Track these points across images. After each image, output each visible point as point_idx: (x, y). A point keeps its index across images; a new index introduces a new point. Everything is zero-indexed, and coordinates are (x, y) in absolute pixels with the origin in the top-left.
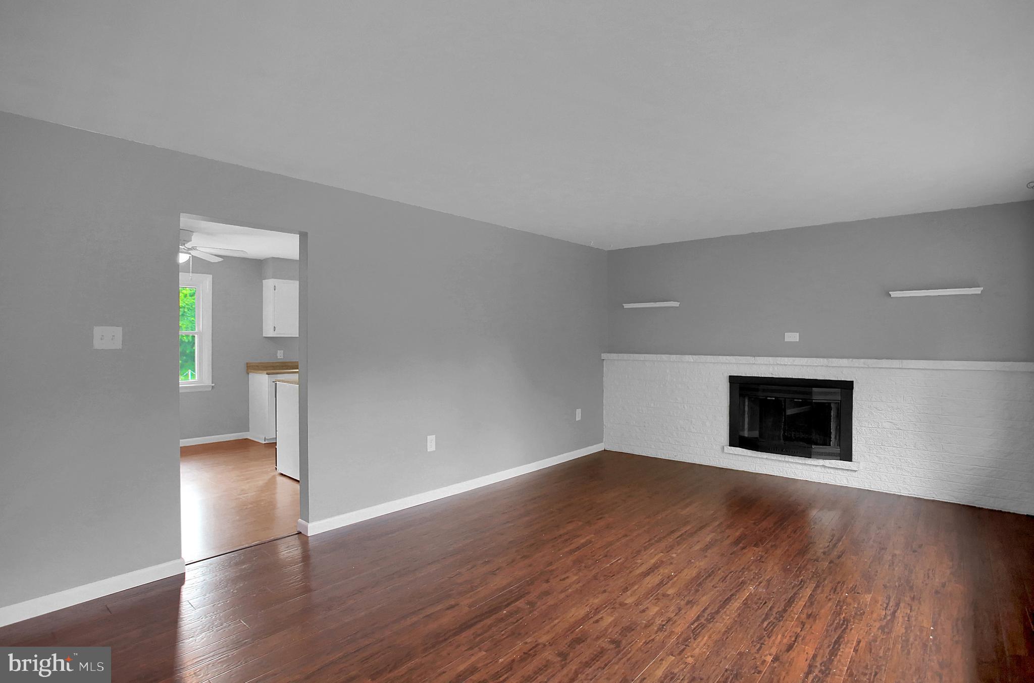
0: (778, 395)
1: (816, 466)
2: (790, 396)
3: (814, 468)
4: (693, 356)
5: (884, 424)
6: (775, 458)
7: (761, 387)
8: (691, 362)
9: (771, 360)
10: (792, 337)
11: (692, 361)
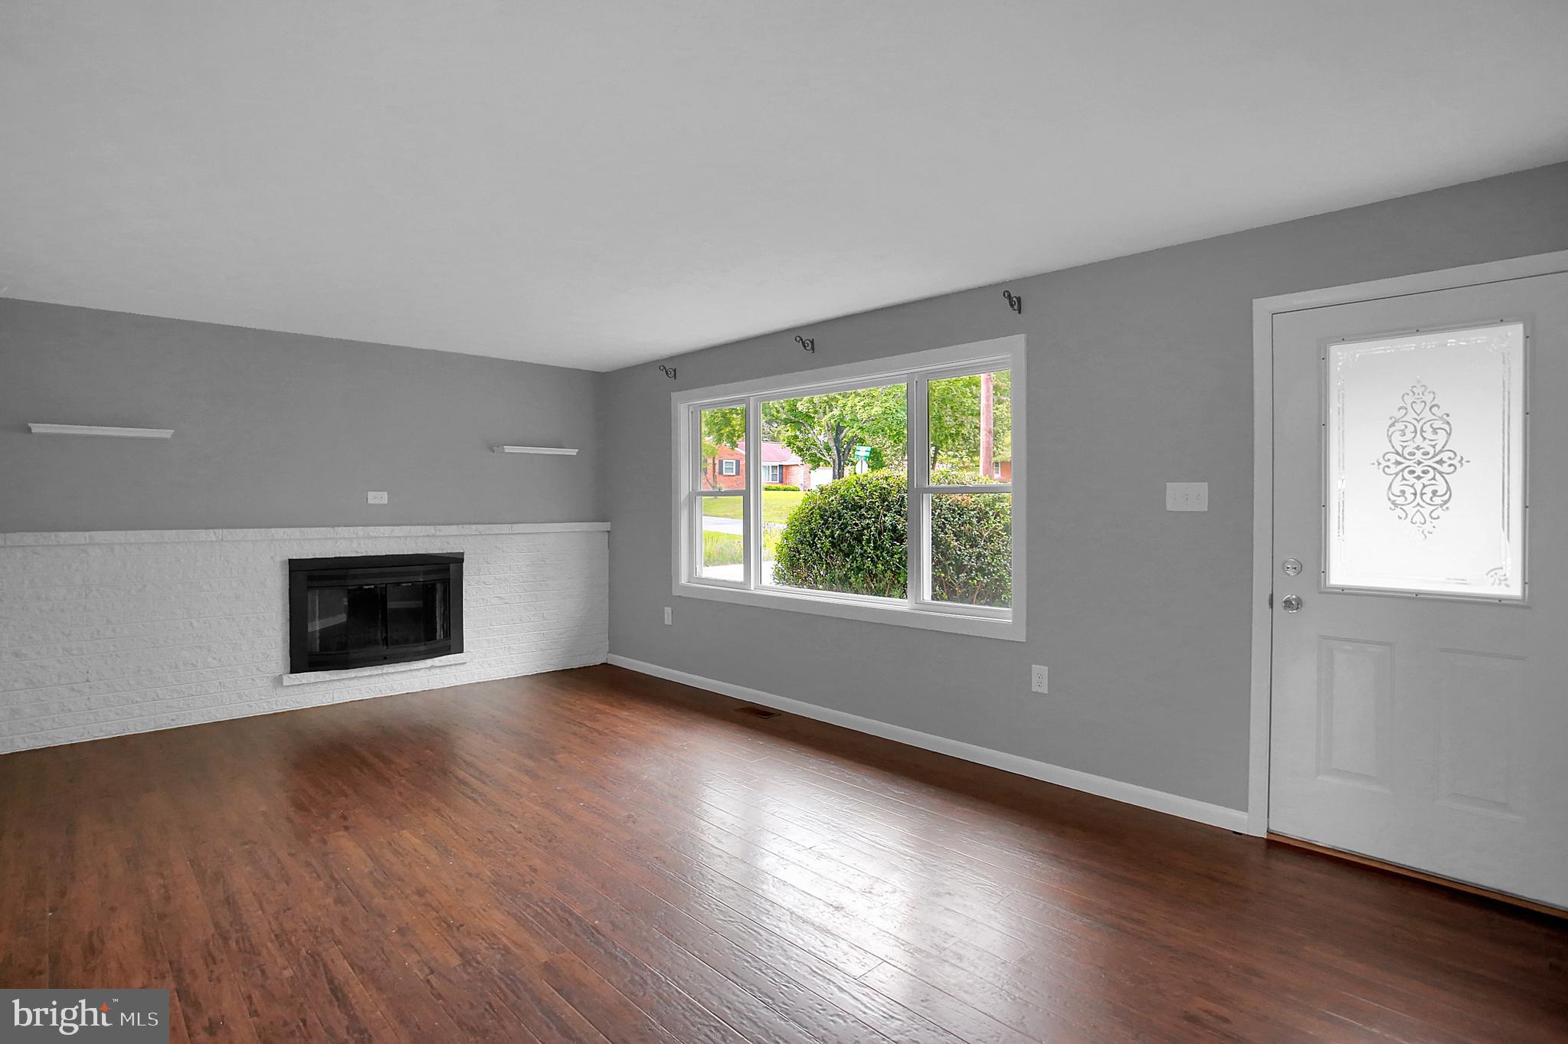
0: (378, 581)
1: (419, 670)
2: (394, 580)
3: (417, 673)
4: (216, 530)
5: (492, 601)
6: (360, 674)
7: (352, 572)
8: (212, 541)
9: (360, 530)
10: (378, 498)
11: (214, 539)
